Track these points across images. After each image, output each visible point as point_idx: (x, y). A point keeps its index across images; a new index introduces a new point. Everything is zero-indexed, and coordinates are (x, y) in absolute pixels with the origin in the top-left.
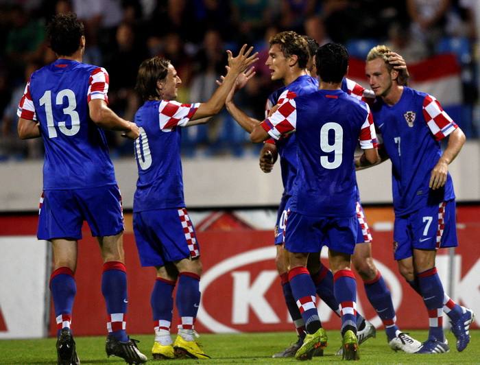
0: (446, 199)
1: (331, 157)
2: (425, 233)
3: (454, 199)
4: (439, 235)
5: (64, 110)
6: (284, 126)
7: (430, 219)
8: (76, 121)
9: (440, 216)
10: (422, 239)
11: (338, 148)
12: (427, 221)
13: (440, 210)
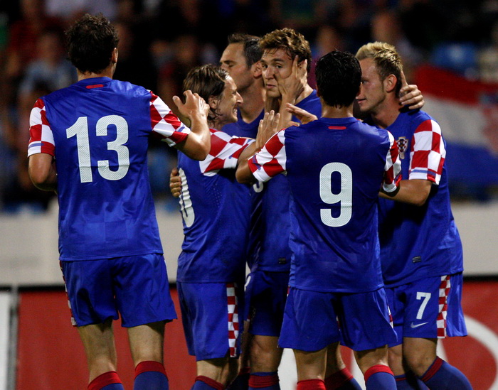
0: (452, 272)
1: (336, 210)
2: (419, 316)
3: (461, 272)
4: (442, 318)
5: (109, 144)
6: (272, 167)
7: (428, 296)
8: (124, 160)
9: (442, 293)
10: (415, 324)
11: (346, 199)
12: (423, 298)
13: (443, 285)
